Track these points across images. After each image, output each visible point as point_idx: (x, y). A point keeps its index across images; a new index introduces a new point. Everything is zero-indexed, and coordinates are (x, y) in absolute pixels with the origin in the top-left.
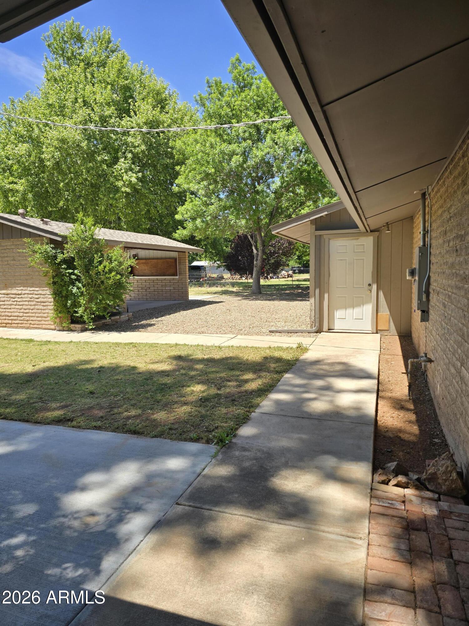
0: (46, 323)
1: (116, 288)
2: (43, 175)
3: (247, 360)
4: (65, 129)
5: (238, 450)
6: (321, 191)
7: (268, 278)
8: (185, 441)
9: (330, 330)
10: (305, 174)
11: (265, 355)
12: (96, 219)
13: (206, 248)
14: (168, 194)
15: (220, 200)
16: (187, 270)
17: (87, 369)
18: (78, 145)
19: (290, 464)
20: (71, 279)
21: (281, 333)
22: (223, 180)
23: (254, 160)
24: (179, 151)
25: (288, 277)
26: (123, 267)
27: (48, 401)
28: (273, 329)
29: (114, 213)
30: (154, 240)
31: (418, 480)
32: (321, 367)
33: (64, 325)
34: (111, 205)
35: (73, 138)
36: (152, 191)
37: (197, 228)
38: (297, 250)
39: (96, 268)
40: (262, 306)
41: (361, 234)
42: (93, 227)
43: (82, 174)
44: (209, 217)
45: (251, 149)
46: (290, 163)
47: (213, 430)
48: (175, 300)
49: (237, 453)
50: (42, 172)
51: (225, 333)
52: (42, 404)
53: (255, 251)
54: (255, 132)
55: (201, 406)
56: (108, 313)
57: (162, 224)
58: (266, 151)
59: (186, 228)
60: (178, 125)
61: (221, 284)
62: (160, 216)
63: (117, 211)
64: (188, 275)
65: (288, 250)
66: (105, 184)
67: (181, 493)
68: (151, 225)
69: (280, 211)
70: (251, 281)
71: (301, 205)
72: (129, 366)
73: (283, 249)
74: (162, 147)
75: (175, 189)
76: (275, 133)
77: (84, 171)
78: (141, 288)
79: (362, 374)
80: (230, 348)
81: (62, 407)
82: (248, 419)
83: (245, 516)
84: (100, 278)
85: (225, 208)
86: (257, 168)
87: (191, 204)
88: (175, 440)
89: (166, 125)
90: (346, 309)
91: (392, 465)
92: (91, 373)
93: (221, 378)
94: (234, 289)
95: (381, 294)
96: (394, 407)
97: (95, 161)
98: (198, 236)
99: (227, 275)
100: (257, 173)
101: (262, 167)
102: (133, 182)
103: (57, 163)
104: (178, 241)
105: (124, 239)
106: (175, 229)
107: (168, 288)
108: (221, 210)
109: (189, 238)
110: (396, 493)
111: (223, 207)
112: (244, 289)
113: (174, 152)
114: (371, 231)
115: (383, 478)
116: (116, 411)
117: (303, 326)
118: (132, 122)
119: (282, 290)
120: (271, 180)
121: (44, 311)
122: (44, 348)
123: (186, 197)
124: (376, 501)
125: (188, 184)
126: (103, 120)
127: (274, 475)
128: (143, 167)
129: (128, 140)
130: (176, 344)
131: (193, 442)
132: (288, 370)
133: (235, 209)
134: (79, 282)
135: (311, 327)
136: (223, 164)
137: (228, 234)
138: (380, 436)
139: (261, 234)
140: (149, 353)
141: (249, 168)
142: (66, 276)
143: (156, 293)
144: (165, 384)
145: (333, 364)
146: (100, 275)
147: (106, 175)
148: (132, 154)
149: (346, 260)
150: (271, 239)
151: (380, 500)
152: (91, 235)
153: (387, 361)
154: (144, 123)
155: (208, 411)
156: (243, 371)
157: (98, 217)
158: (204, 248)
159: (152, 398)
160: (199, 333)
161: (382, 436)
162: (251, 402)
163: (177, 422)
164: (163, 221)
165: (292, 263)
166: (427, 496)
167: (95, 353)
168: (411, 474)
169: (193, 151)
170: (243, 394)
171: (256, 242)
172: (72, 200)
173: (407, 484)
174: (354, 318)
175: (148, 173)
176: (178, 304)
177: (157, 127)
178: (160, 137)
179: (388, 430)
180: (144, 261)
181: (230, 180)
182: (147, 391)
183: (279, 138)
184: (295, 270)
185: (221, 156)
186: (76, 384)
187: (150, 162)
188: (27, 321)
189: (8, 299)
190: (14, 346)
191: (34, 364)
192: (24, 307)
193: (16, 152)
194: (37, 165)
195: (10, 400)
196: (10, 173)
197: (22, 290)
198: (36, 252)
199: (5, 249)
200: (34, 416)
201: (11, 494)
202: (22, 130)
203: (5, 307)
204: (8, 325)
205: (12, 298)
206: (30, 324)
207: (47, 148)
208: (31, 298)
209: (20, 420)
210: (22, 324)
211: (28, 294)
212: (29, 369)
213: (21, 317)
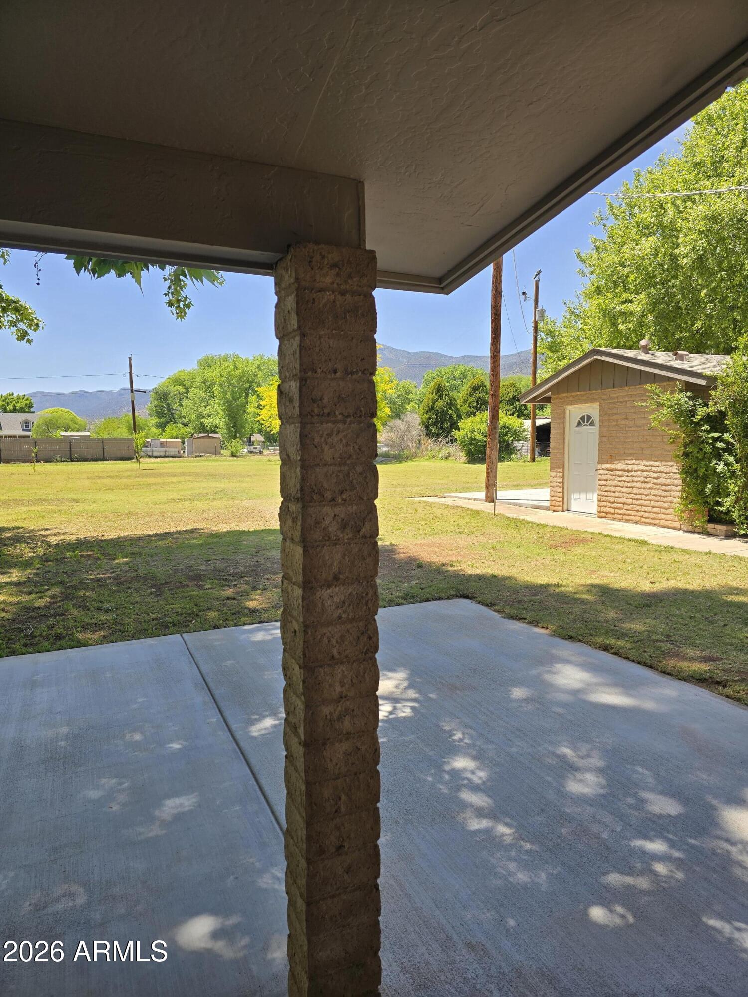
0: (667, 517)
2: (673, 281)
20: (715, 448)
27: (681, 642)
33: (697, 523)
35: (733, 209)
43: (741, 270)
50: (672, 277)
52: (672, 646)
77: (746, 262)
81: (705, 659)
103: (700, 258)
121: (666, 499)
122: (666, 557)
134: (730, 454)
142: (707, 443)
186: (725, 625)
188: (638, 511)
189: (613, 477)
190: (619, 547)
191: (652, 581)
192: (635, 491)
193: (636, 253)
194: (666, 267)
195: (622, 628)
196: (624, 287)
197: (634, 464)
198: (662, 405)
199: (614, 403)
200: (660, 662)
201: (638, 773)
202: (648, 217)
203: (607, 488)
204: (609, 516)
205: (618, 475)
206: (642, 517)
207: (686, 236)
208: (646, 477)
209: (639, 663)
210: (629, 515)
211: (642, 470)
212: (646, 587)
213: (629, 505)
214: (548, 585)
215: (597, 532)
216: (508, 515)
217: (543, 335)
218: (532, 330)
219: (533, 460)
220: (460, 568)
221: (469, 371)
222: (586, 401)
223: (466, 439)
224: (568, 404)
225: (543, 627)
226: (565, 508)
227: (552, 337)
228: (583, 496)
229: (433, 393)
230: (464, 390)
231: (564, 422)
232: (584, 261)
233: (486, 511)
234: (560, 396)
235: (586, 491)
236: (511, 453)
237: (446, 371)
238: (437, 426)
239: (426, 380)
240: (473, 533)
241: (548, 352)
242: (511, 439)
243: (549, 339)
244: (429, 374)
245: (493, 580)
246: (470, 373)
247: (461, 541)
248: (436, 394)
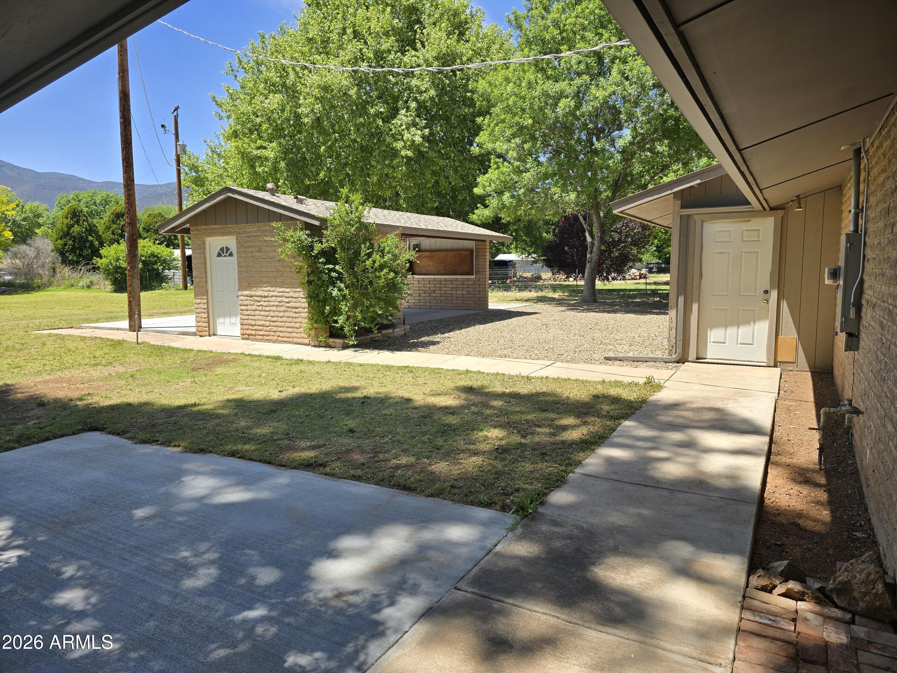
0: (299, 335)
1: (388, 291)
2: (299, 136)
3: (568, 398)
4: (329, 72)
5: (545, 523)
6: (696, 148)
7: (608, 280)
8: (471, 505)
9: (699, 359)
10: (671, 122)
11: (595, 392)
12: (366, 195)
13: (516, 235)
14: (465, 158)
15: (539, 164)
16: (488, 266)
17: (348, 399)
18: (345, 94)
19: (621, 549)
20: (331, 277)
21: (622, 361)
22: (544, 135)
23: (592, 104)
24: (482, 95)
25: (640, 278)
26: (399, 261)
27: (296, 438)
28: (611, 354)
29: (391, 187)
30: (442, 225)
31: (821, 590)
32: (680, 413)
33: (321, 338)
34: (387, 175)
35: (339, 84)
36: (443, 155)
37: (504, 206)
38: (655, 238)
39: (363, 262)
40: (595, 321)
41: (754, 214)
42: (361, 207)
43: (350, 134)
44: (522, 190)
45: (588, 88)
46: (647, 106)
47: (512, 493)
48: (469, 309)
49: (544, 528)
50: (298, 132)
51: (538, 359)
52: (289, 442)
53: (589, 239)
54: (595, 63)
55: (496, 458)
56: (377, 325)
57: (456, 201)
58: (610, 89)
59: (488, 206)
60: (482, 58)
61: (535, 287)
62: (454, 189)
63: (394, 184)
64: (488, 273)
65: (641, 238)
66: (379, 147)
67: (462, 575)
68: (440, 203)
69: (629, 178)
70: (582, 283)
71: (662, 170)
72: (402, 398)
73: (634, 236)
74: (458, 91)
75: (475, 150)
76: (625, 62)
77: (352, 128)
78: (422, 292)
79: (744, 427)
80: (544, 379)
81: (313, 448)
82: (563, 482)
83: (550, 615)
84: (368, 277)
85: (546, 176)
86: (597, 115)
87: (497, 171)
88: (458, 502)
89: (464, 59)
90: (726, 328)
91: (781, 565)
92: (352, 405)
93: (527, 421)
94: (556, 295)
95: (785, 305)
96: (794, 480)
97: (367, 114)
98: (506, 218)
99: (547, 275)
100: (596, 124)
101: (604, 114)
102: (417, 142)
103: (318, 120)
104: (477, 225)
105: (402, 224)
106: (473, 208)
107: (461, 292)
108: (539, 180)
109: (493, 221)
110: (782, 606)
111: (543, 174)
112: (571, 295)
113: (475, 96)
114: (772, 209)
115: (764, 582)
116: (381, 456)
117: (658, 352)
118: (418, 57)
119: (630, 297)
120: (617, 132)
121: (296, 320)
122: (295, 369)
123: (490, 162)
124: (750, 614)
125: (494, 142)
126: (379, 56)
127: (595, 563)
128: (431, 120)
129: (411, 84)
130: (467, 371)
131: (482, 507)
132: (629, 416)
133: (561, 177)
134: (341, 282)
135: (670, 354)
136: (546, 111)
137: (549, 215)
138: (766, 521)
139: (599, 214)
140: (429, 382)
141: (584, 117)
142: (324, 273)
143: (444, 298)
144: (449, 425)
145: (700, 410)
146: (368, 272)
147: (381, 133)
148: (417, 102)
149: (728, 253)
150: (614, 221)
151: (756, 613)
152: (358, 218)
153: (788, 409)
154: (435, 57)
155: (506, 466)
156: (561, 413)
157: (368, 192)
158: (514, 234)
159: (431, 443)
160: (500, 356)
161: (770, 522)
162: (569, 458)
163: (462, 479)
164: (457, 196)
165: (646, 257)
166: (833, 615)
167: (359, 378)
168: (810, 581)
169: (502, 94)
170: (559, 446)
171: (591, 225)
172: (336, 170)
173: (801, 595)
174: (739, 342)
175: (439, 128)
176: (473, 314)
177: (453, 63)
178: (456, 76)
179: (779, 512)
180: (428, 254)
181: (555, 134)
182: (424, 434)
183: (631, 70)
184: (652, 268)
185: (542, 100)
186: (332, 418)
187: (441, 113)
188: (275, 332)
189: (252, 303)
190: (257, 364)
191: (281, 390)
192: (272, 314)
193: (266, 106)
194: (292, 122)
195: (249, 434)
196: (259, 135)
197: (269, 291)
198: (288, 241)
199: (249, 237)
200: (278, 457)
201: (246, 554)
202: (274, 76)
203: (248, 313)
204: (251, 337)
205: (256, 301)
206: (279, 336)
207: (305, 99)
208: (280, 302)
209: (260, 461)
210: (268, 336)
211: (276, 296)
212: (275, 395)
213: (268, 326)
214: (185, 406)
215: (239, 351)
216: (152, 343)
217: (186, 169)
218: (174, 163)
219: (186, 288)
220: (90, 401)
221: (112, 197)
222: (224, 234)
223: (110, 267)
224: (207, 236)
225: (175, 446)
226: (211, 332)
227: (197, 172)
228: (227, 320)
229: (67, 218)
230: (107, 216)
231: (204, 253)
232: (220, 105)
233: (129, 340)
234: (199, 228)
235: (230, 315)
236: (162, 282)
237: (85, 196)
238: (75, 253)
239: (59, 203)
240: (110, 363)
241: (193, 186)
242: (160, 268)
243: (194, 174)
244: (62, 197)
245: (128, 408)
246: (113, 199)
247: (95, 373)
248: (72, 219)
